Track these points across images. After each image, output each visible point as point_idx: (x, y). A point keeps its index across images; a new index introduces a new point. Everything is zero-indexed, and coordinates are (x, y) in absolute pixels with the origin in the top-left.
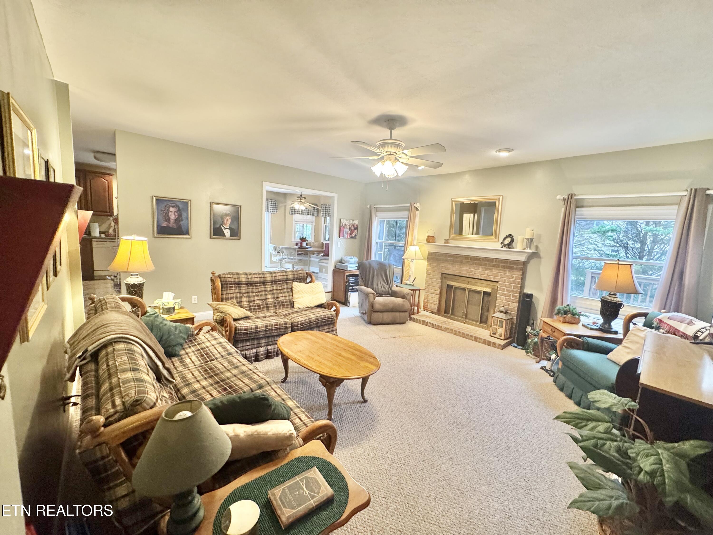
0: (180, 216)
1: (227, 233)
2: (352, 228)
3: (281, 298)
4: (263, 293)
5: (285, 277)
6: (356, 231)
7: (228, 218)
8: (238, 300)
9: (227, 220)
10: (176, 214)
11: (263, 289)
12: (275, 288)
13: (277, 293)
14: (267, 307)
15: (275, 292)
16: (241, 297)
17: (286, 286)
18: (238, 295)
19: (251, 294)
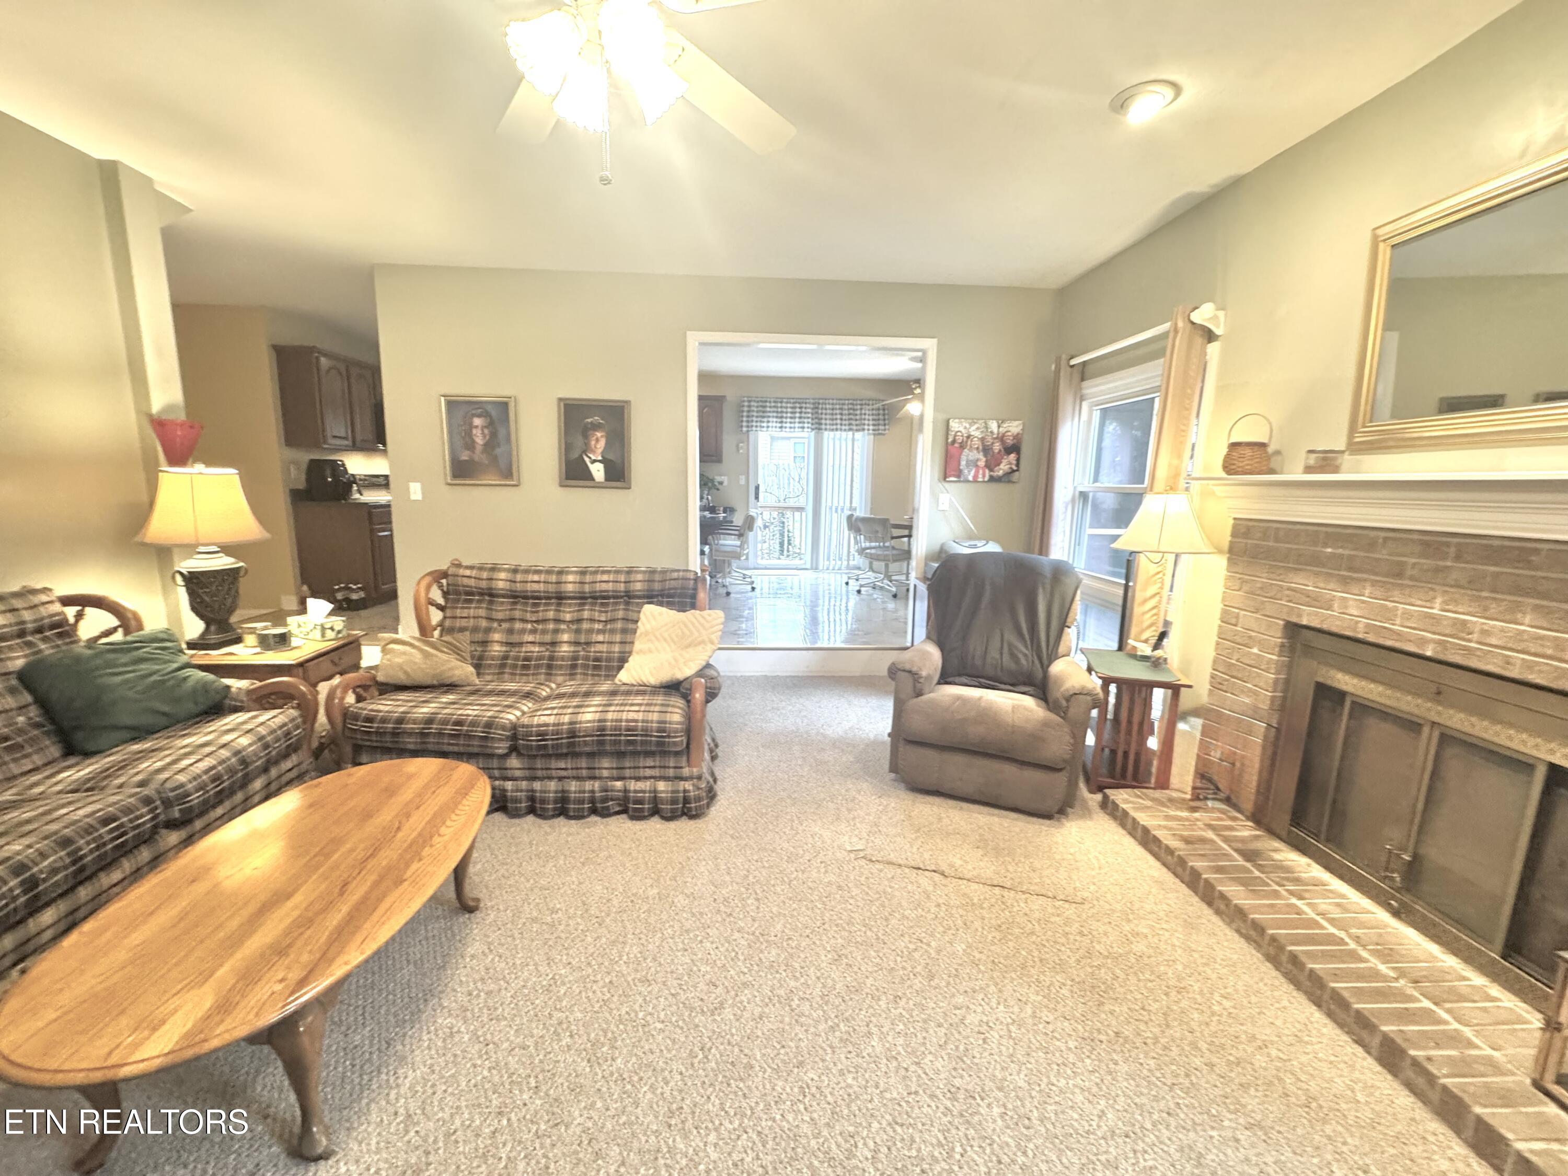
0: (494, 435)
1: (598, 471)
2: (997, 447)
3: (599, 647)
4: (551, 626)
5: (622, 587)
6: (1013, 456)
7: (599, 434)
8: (479, 637)
9: (597, 440)
10: (486, 431)
11: (551, 614)
12: (586, 614)
13: (590, 631)
14: (549, 667)
15: (585, 626)
16: (488, 630)
17: (620, 614)
18: (484, 623)
19: (518, 625)
